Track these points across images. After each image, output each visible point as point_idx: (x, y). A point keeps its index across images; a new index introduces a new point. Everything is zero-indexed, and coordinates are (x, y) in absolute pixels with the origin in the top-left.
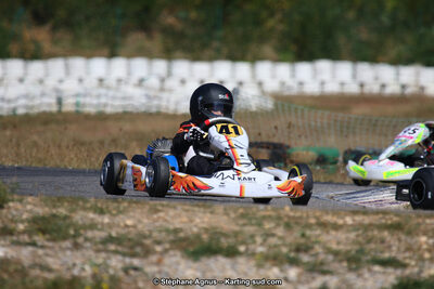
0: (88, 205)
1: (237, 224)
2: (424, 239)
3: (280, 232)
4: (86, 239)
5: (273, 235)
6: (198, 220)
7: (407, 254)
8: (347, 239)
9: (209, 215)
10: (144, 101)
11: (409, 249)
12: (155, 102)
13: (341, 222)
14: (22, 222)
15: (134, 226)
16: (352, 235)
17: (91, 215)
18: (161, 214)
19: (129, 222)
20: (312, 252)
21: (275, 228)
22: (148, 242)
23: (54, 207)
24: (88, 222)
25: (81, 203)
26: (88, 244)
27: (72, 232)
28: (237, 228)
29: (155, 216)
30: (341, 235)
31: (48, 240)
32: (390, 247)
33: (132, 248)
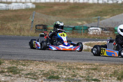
0: (20, 64)
1: (57, 69)
2: (103, 73)
3: (68, 71)
4: (22, 74)
5: (66, 72)
6: (47, 67)
7: (99, 77)
8: (84, 73)
9: (50, 66)
10: (5, 7)
11: (99, 76)
12: (8, 7)
13: (81, 67)
14: (6, 69)
15: (32, 69)
16: (85, 72)
17: (22, 67)
18: (38, 66)
19: (31, 68)
20: (77, 77)
21: (66, 70)
22: (37, 74)
23: (12, 64)
24: (21, 69)
25: (18, 63)
26: (23, 75)
27: (18, 72)
28: (57, 70)
29: (37, 66)
30: (83, 72)
31: (13, 74)
32: (95, 75)
33: (34, 76)
